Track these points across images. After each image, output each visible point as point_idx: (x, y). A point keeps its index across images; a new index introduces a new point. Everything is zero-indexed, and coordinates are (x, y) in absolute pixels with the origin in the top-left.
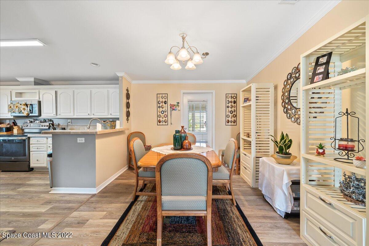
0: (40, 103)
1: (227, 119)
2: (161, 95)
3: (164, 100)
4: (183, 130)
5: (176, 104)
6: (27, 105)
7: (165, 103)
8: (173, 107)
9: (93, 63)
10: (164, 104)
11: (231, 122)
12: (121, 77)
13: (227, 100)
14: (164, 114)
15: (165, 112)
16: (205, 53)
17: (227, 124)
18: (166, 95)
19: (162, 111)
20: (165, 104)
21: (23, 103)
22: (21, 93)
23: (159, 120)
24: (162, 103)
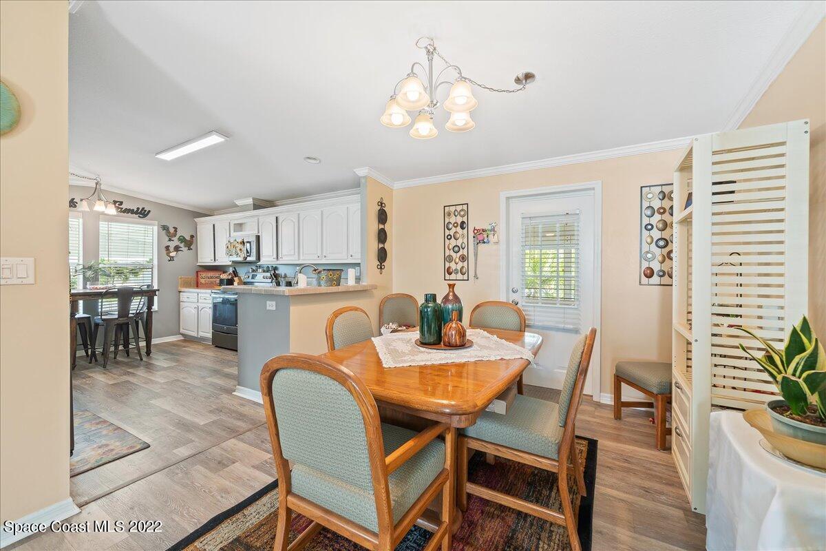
0: (258, 238)
1: (645, 265)
2: (452, 209)
3: (459, 220)
4: (451, 294)
5: (489, 228)
6: (243, 243)
7: (462, 225)
8: (481, 236)
9: (308, 158)
10: (459, 229)
11: (661, 276)
12: (364, 177)
13: (646, 204)
14: (460, 253)
15: (461, 250)
16: (521, 76)
17: (645, 280)
18: (465, 207)
19: (456, 246)
20: (462, 228)
21: (240, 240)
22: (241, 225)
23: (449, 267)
24: (456, 227)
